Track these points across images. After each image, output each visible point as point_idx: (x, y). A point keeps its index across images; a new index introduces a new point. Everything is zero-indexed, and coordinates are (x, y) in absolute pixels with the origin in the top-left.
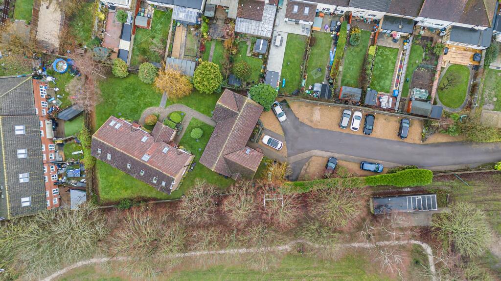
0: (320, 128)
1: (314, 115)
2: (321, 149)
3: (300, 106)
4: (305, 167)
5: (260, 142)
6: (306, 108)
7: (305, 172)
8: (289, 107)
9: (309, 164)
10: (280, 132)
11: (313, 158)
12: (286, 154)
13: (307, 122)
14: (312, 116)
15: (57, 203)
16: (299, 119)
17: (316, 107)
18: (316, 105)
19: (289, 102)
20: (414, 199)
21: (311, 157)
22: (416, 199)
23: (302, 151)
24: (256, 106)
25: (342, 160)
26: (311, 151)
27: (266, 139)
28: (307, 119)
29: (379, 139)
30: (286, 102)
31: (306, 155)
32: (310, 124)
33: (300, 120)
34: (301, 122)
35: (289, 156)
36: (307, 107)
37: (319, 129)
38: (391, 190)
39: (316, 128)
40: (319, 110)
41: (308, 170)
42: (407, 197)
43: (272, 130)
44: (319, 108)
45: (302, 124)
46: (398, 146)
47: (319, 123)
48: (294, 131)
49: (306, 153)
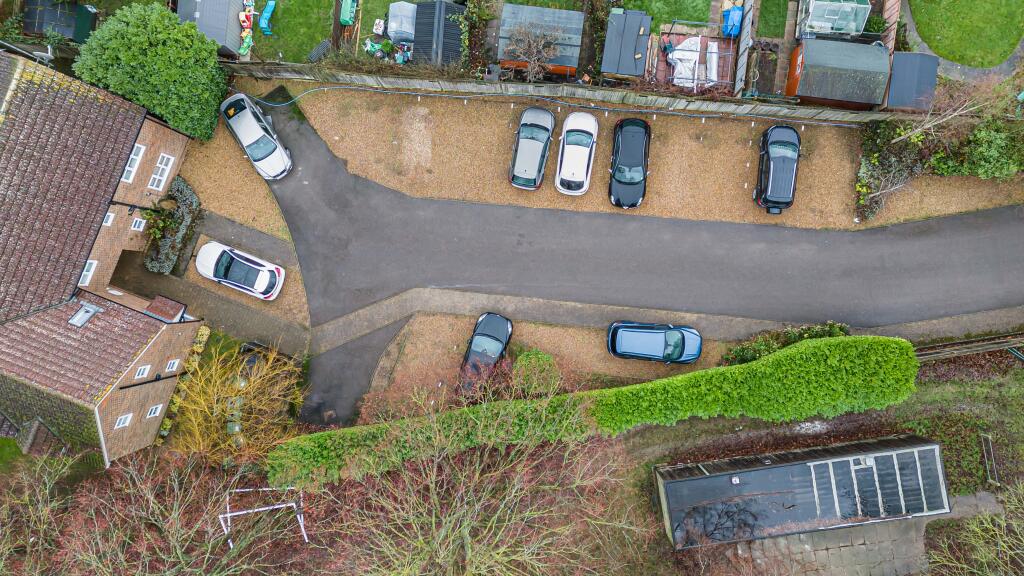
0: (435, 194)
1: (405, 143)
2: (445, 281)
3: (344, 111)
4: (384, 362)
5: (190, 276)
6: (373, 116)
7: (385, 383)
8: (301, 116)
9: (401, 347)
10: (273, 223)
11: (416, 325)
12: (305, 314)
13: (379, 174)
14: (399, 149)
16: (345, 162)
17: (408, 113)
18: (409, 98)
19: (301, 97)
20: (842, 469)
21: (411, 316)
22: (853, 468)
23: (367, 296)
24: (83, 101)
25: (535, 321)
27: (208, 257)
28: (378, 161)
29: (675, 223)
30: (288, 98)
31: (384, 311)
32: (392, 183)
33: (352, 168)
34: (356, 177)
35: (317, 320)
36: (375, 110)
37: (431, 200)
38: (743, 436)
39: (418, 195)
40: (425, 119)
41: (397, 376)
42: (811, 464)
43: (238, 219)
44: (424, 111)
45: (361, 183)
46: (762, 246)
47: (426, 175)
48: (332, 215)
49: (387, 302)
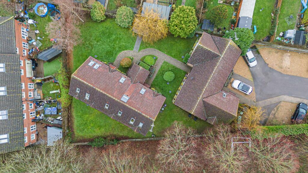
0: (290, 74)
1: (284, 61)
2: (290, 95)
3: (270, 52)
4: (273, 112)
5: (229, 86)
6: (276, 54)
7: (273, 117)
8: (258, 52)
9: (277, 109)
10: (249, 77)
11: (282, 104)
12: (255, 98)
13: (276, 68)
14: (282, 62)
15: (34, 139)
16: (268, 64)
17: (285, 54)
18: (286, 51)
19: (260, 49)
21: (280, 102)
23: (270, 96)
26: (279, 97)
27: (236, 84)
28: (276, 65)
30: (256, 48)
31: (274, 100)
32: (279, 70)
33: (269, 66)
34: (270, 68)
35: (257, 101)
36: (277, 53)
37: (289, 75)
39: (286, 74)
40: (289, 56)
41: (276, 115)
43: (241, 75)
44: (289, 54)
45: (271, 69)
47: (288, 69)
48: (264, 76)
49: (275, 98)
